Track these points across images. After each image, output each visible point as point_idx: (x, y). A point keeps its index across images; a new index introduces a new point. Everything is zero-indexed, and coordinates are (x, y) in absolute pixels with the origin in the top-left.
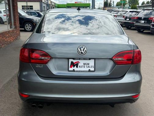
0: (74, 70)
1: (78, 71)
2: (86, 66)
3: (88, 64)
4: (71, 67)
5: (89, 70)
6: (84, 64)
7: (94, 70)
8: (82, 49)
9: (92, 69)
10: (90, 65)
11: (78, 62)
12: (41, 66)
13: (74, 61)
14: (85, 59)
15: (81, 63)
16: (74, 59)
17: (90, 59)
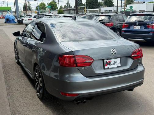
0: (108, 67)
1: (111, 68)
2: (115, 63)
3: (117, 62)
4: (106, 66)
5: (118, 66)
6: (114, 62)
7: (120, 66)
8: (114, 51)
9: (120, 65)
10: (118, 62)
11: (110, 61)
12: (86, 68)
13: (108, 61)
14: (114, 58)
15: (112, 61)
16: (107, 59)
17: (117, 58)
